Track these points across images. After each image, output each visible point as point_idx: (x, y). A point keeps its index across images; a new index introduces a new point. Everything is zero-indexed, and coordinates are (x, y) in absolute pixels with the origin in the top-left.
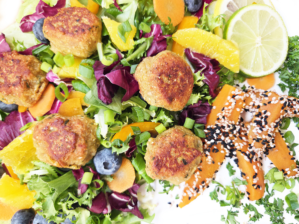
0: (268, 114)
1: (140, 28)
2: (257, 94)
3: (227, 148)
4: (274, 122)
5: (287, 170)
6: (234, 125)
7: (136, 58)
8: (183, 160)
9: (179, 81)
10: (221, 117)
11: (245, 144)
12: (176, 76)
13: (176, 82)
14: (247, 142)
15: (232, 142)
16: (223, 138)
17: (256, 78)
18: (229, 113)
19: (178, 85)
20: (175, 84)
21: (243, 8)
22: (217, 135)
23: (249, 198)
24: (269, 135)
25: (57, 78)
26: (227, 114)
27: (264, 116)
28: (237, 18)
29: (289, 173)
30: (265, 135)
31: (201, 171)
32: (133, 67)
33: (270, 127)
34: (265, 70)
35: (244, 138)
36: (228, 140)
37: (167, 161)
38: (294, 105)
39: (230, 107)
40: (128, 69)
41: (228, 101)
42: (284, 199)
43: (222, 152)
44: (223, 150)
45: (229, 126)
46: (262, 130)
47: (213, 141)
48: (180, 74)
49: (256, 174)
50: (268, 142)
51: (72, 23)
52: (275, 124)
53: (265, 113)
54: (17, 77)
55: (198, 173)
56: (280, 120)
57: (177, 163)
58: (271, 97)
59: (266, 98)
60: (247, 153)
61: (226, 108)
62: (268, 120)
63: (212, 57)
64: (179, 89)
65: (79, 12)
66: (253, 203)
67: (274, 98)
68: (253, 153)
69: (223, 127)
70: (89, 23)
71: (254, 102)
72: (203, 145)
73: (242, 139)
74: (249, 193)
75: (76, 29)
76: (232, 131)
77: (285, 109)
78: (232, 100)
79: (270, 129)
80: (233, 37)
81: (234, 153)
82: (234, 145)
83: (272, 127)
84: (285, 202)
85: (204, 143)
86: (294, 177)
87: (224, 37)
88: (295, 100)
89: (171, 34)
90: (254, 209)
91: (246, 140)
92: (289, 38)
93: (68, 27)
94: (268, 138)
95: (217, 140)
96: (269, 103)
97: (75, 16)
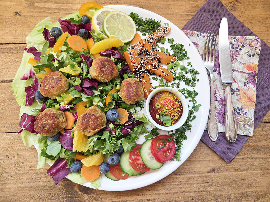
0: (147, 48)
1: (77, 61)
2: (138, 45)
3: (146, 72)
4: (151, 49)
5: (171, 60)
6: (140, 63)
7: (87, 72)
8: (135, 88)
9: (108, 66)
10: (133, 64)
11: (150, 65)
12: (105, 65)
13: (108, 67)
14: (150, 64)
15: (145, 69)
16: (141, 70)
17: (132, 40)
18: (134, 60)
19: (109, 67)
20: (107, 68)
21: (104, 21)
22: (138, 71)
23: (170, 82)
24: (154, 55)
25: (66, 106)
26: (134, 62)
27: (146, 51)
28: (105, 26)
29: (173, 61)
30: (153, 56)
31: (145, 88)
32: (89, 76)
33: (151, 52)
34: (132, 35)
35: (148, 64)
36: (143, 70)
37: (131, 94)
38: (153, 37)
39: (133, 58)
40: (88, 78)
41: (130, 57)
42: (181, 71)
43: (146, 75)
44: (145, 74)
45: (139, 65)
46: (150, 56)
47: (139, 75)
48: (106, 63)
49: (163, 71)
50: (156, 58)
51: (52, 82)
52: (152, 50)
53: (145, 49)
54: (52, 119)
55: (145, 89)
56: (152, 47)
57: (135, 91)
58: (142, 42)
59: (141, 44)
60: (153, 67)
61: (132, 60)
62: (149, 51)
63: (111, 47)
64: (111, 68)
65: (49, 76)
66: (173, 82)
67: (143, 42)
68: (155, 65)
69: (137, 67)
70: (58, 77)
71: (139, 49)
72: (137, 79)
73: (148, 65)
74: (168, 80)
75: (56, 82)
76: (141, 66)
77: (150, 42)
78: (131, 55)
79: (152, 53)
80: (111, 34)
81: (150, 72)
82: (147, 70)
83: (152, 51)
84: (182, 71)
85: (137, 78)
86: (176, 60)
87: (108, 37)
88: (152, 35)
89: (89, 53)
90: (175, 84)
91: (149, 64)
92: (130, 16)
93: (52, 85)
94: (155, 56)
95: (140, 73)
96: (143, 45)
97: (50, 78)
